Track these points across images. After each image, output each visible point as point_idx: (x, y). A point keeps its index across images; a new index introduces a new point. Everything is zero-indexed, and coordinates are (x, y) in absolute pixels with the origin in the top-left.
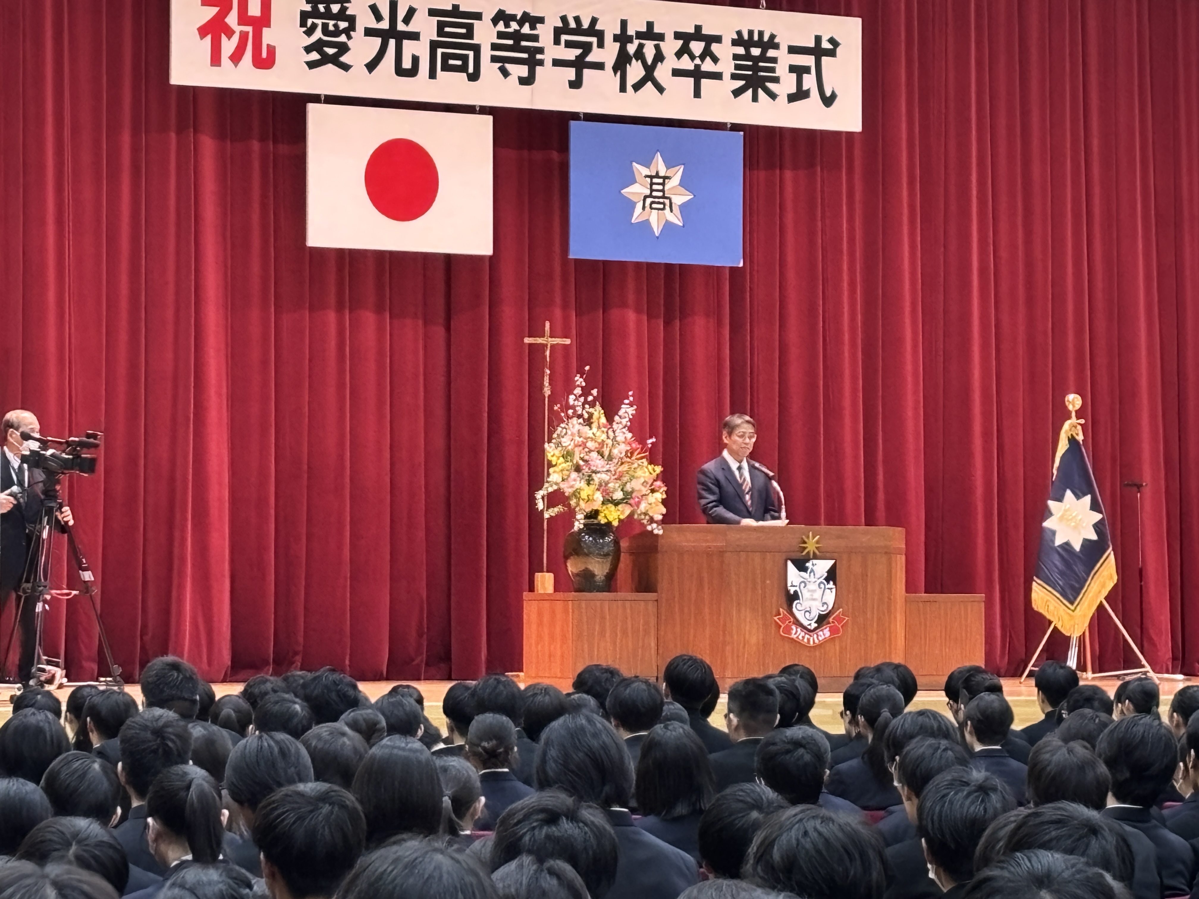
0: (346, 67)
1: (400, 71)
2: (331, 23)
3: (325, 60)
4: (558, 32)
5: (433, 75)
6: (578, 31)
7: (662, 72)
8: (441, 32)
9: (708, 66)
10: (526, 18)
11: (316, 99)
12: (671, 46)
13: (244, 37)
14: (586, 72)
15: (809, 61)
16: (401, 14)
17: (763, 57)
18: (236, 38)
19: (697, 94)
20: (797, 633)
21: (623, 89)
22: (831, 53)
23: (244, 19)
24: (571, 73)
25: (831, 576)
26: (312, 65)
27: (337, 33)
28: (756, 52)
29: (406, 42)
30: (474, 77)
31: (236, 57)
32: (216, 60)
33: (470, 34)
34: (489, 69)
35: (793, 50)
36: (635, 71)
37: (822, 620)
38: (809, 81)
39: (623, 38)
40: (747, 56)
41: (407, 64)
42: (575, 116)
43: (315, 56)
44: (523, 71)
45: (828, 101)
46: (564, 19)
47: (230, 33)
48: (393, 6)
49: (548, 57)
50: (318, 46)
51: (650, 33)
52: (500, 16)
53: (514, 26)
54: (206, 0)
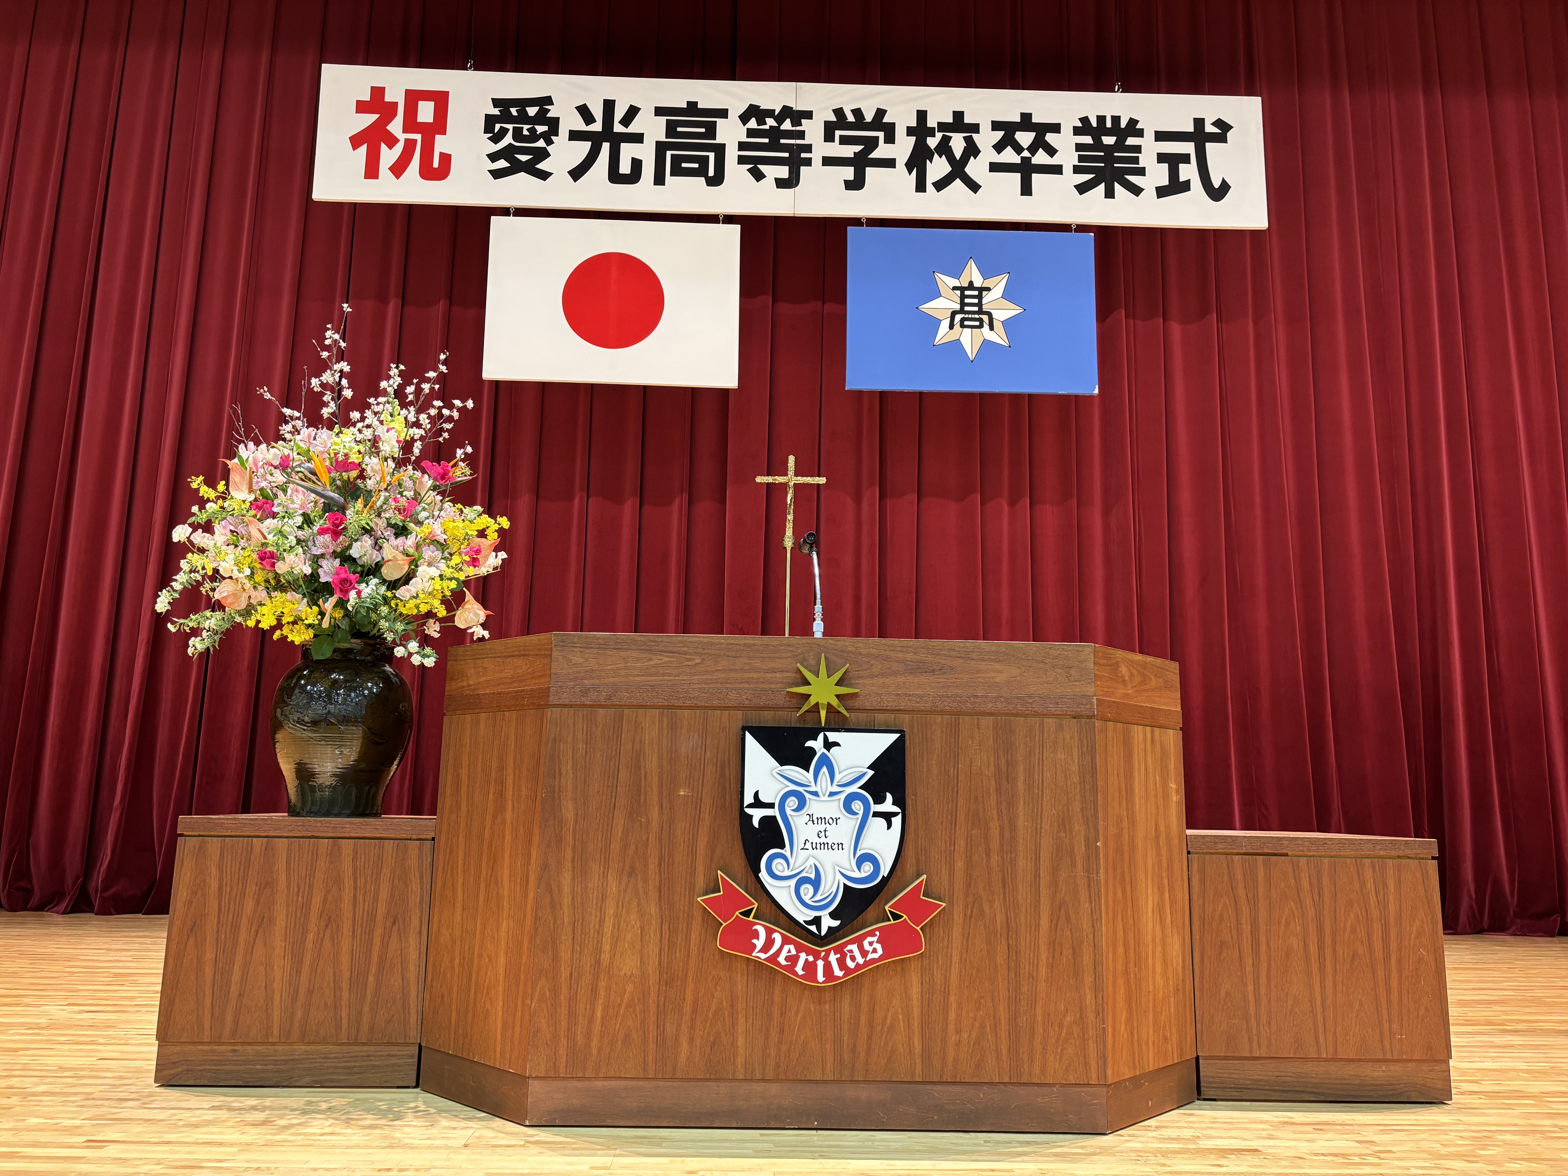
0: (544, 175)
1: (615, 176)
2: (526, 127)
3: (516, 168)
4: (830, 129)
5: (659, 180)
6: (860, 124)
7: (976, 168)
8: (671, 133)
9: (1041, 158)
10: (787, 112)
11: (503, 211)
12: (987, 138)
13: (410, 145)
14: (871, 173)
15: (1188, 148)
16: (619, 114)
17: (1120, 145)
18: (399, 148)
19: (1026, 189)
21: (921, 186)
22: (1221, 138)
23: (411, 125)
24: (849, 173)
26: (497, 174)
27: (533, 137)
28: (1109, 140)
29: (624, 147)
30: (717, 180)
31: (398, 169)
32: (372, 171)
33: (710, 132)
34: (735, 173)
35: (1163, 136)
36: (938, 168)
39: (920, 130)
40: (1098, 145)
41: (625, 169)
42: (856, 222)
43: (502, 164)
44: (783, 172)
45: (1218, 193)
46: (839, 112)
47: (392, 141)
48: (609, 106)
49: (816, 156)
50: (507, 153)
51: (958, 123)
52: (753, 112)
53: (770, 122)
54: (362, 107)
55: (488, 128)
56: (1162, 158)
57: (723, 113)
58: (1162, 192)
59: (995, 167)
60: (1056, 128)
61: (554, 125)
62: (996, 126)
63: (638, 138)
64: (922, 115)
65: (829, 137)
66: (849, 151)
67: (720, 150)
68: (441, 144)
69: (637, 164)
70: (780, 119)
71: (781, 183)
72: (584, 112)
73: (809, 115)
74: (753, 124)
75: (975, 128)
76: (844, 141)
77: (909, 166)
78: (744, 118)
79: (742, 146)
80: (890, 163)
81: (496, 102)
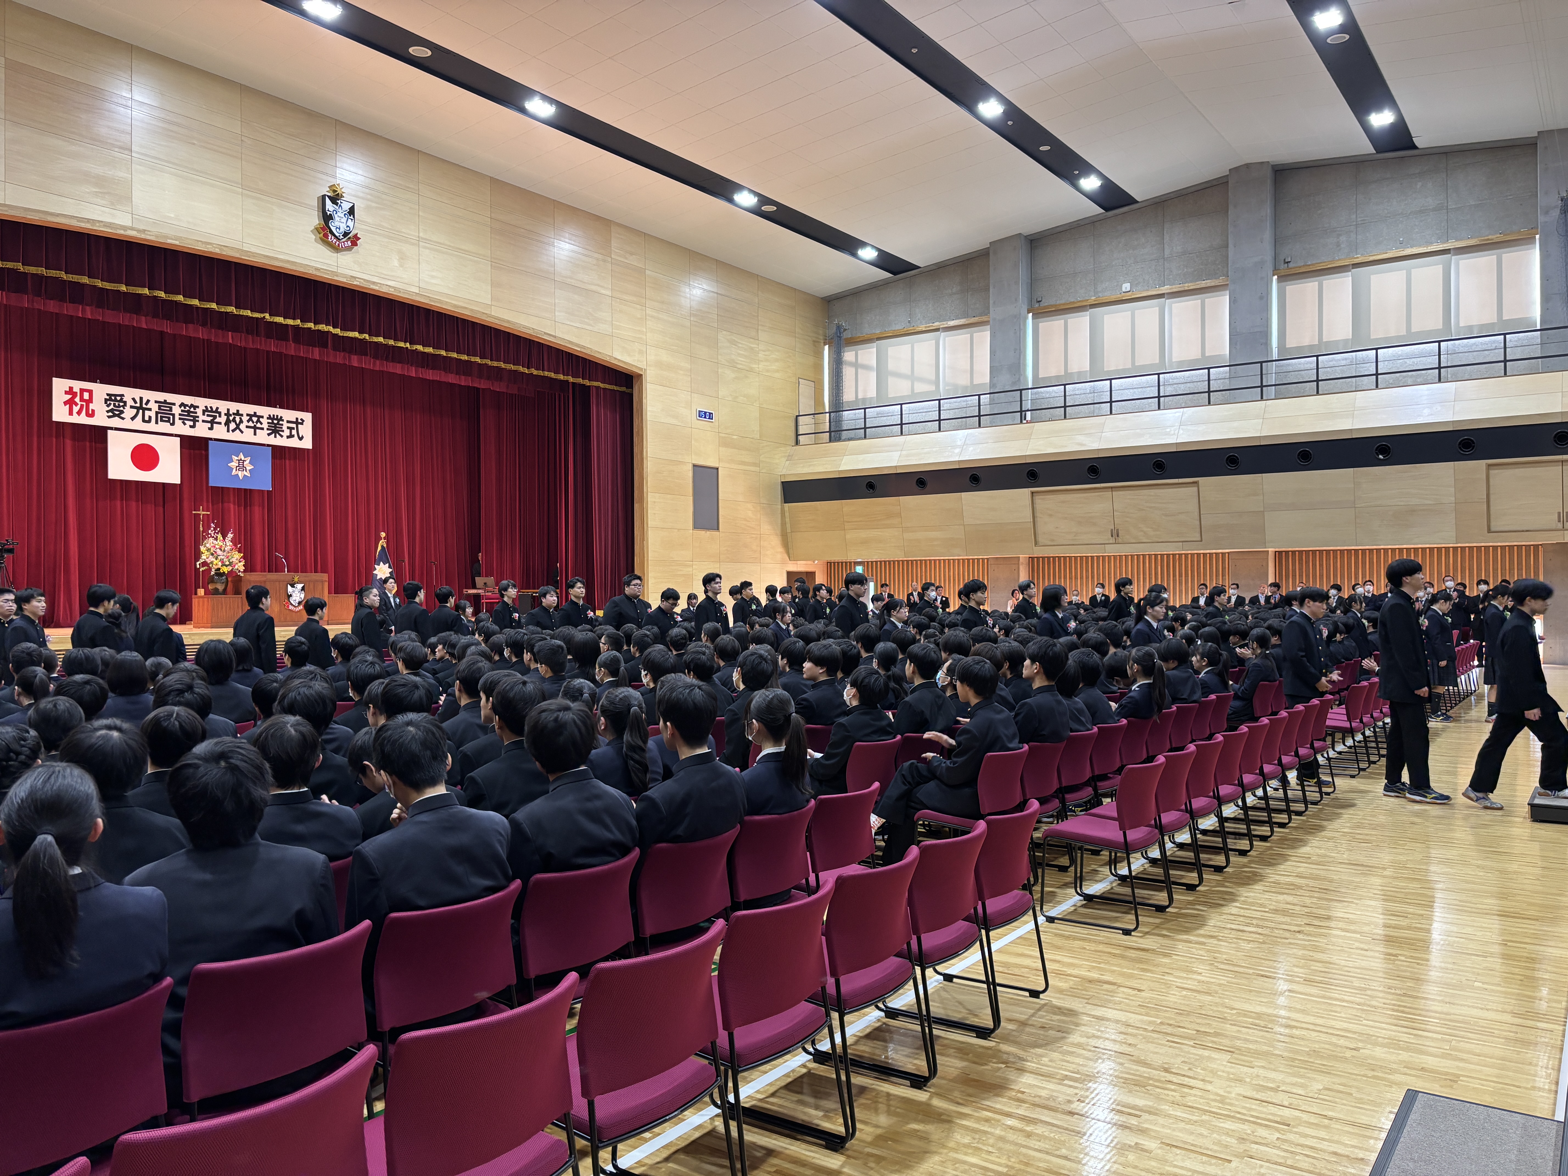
0: (123, 419)
1: (144, 421)
2: (117, 404)
3: (114, 415)
4: (204, 412)
5: (157, 423)
6: (212, 411)
7: (242, 427)
8: (159, 409)
9: (259, 425)
10: (192, 406)
11: (111, 428)
12: (245, 418)
13: (82, 406)
14: (215, 425)
15: (294, 426)
16: (144, 401)
17: (278, 423)
18: (79, 407)
19: (255, 434)
20: (291, 607)
21: (228, 431)
22: (302, 424)
23: (82, 399)
24: (209, 425)
25: (303, 589)
26: (109, 417)
27: (119, 406)
28: (275, 422)
29: (146, 412)
30: (173, 424)
31: (79, 413)
32: (71, 413)
33: (171, 409)
34: (178, 422)
35: (288, 422)
36: (232, 426)
37: (300, 603)
38: (294, 432)
39: (228, 414)
40: (273, 423)
41: (147, 418)
42: (211, 439)
43: (110, 414)
44: (191, 423)
45: (301, 438)
46: (206, 407)
47: (76, 404)
48: (141, 399)
49: (200, 419)
50: (111, 411)
51: (238, 413)
52: (182, 405)
53: (188, 408)
54: (66, 393)
55: (106, 403)
56: (288, 428)
57: (174, 404)
58: (288, 437)
59: (247, 427)
60: (262, 417)
61: (125, 403)
62: (248, 415)
63: (150, 410)
64: (228, 410)
65: (204, 414)
66: (209, 419)
67: (173, 415)
68: (92, 406)
69: (150, 417)
70: (190, 407)
71: (191, 427)
72: (134, 399)
73: (198, 407)
74: (183, 408)
75: (242, 415)
76: (208, 416)
77: (225, 424)
78: (180, 406)
79: (180, 415)
80: (220, 423)
81: (108, 395)
